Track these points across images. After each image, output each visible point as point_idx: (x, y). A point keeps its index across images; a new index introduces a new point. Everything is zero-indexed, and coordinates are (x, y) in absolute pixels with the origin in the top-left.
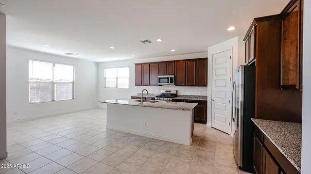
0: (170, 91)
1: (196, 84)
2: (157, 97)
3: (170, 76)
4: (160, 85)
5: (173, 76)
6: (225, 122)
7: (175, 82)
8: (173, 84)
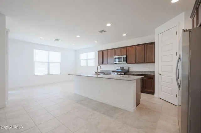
0: (123, 68)
1: (144, 61)
2: (112, 72)
3: (122, 56)
4: (115, 64)
5: (125, 56)
6: (172, 95)
7: (127, 60)
8: (125, 62)
